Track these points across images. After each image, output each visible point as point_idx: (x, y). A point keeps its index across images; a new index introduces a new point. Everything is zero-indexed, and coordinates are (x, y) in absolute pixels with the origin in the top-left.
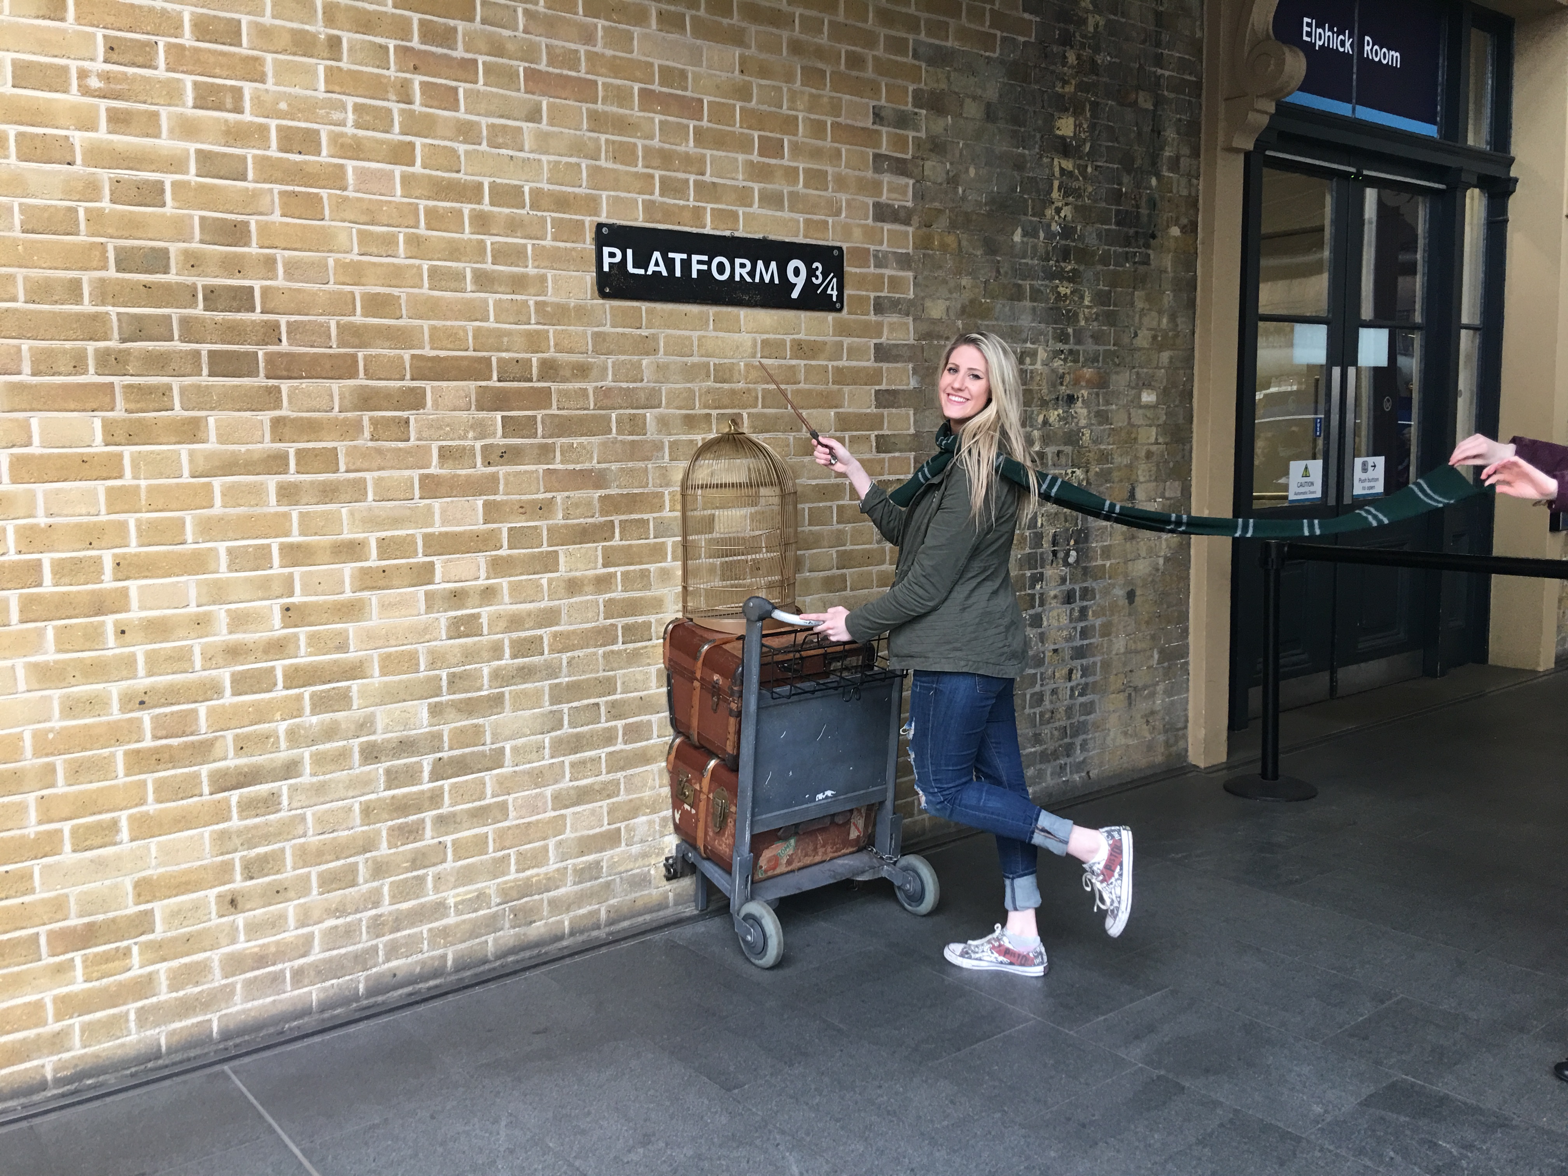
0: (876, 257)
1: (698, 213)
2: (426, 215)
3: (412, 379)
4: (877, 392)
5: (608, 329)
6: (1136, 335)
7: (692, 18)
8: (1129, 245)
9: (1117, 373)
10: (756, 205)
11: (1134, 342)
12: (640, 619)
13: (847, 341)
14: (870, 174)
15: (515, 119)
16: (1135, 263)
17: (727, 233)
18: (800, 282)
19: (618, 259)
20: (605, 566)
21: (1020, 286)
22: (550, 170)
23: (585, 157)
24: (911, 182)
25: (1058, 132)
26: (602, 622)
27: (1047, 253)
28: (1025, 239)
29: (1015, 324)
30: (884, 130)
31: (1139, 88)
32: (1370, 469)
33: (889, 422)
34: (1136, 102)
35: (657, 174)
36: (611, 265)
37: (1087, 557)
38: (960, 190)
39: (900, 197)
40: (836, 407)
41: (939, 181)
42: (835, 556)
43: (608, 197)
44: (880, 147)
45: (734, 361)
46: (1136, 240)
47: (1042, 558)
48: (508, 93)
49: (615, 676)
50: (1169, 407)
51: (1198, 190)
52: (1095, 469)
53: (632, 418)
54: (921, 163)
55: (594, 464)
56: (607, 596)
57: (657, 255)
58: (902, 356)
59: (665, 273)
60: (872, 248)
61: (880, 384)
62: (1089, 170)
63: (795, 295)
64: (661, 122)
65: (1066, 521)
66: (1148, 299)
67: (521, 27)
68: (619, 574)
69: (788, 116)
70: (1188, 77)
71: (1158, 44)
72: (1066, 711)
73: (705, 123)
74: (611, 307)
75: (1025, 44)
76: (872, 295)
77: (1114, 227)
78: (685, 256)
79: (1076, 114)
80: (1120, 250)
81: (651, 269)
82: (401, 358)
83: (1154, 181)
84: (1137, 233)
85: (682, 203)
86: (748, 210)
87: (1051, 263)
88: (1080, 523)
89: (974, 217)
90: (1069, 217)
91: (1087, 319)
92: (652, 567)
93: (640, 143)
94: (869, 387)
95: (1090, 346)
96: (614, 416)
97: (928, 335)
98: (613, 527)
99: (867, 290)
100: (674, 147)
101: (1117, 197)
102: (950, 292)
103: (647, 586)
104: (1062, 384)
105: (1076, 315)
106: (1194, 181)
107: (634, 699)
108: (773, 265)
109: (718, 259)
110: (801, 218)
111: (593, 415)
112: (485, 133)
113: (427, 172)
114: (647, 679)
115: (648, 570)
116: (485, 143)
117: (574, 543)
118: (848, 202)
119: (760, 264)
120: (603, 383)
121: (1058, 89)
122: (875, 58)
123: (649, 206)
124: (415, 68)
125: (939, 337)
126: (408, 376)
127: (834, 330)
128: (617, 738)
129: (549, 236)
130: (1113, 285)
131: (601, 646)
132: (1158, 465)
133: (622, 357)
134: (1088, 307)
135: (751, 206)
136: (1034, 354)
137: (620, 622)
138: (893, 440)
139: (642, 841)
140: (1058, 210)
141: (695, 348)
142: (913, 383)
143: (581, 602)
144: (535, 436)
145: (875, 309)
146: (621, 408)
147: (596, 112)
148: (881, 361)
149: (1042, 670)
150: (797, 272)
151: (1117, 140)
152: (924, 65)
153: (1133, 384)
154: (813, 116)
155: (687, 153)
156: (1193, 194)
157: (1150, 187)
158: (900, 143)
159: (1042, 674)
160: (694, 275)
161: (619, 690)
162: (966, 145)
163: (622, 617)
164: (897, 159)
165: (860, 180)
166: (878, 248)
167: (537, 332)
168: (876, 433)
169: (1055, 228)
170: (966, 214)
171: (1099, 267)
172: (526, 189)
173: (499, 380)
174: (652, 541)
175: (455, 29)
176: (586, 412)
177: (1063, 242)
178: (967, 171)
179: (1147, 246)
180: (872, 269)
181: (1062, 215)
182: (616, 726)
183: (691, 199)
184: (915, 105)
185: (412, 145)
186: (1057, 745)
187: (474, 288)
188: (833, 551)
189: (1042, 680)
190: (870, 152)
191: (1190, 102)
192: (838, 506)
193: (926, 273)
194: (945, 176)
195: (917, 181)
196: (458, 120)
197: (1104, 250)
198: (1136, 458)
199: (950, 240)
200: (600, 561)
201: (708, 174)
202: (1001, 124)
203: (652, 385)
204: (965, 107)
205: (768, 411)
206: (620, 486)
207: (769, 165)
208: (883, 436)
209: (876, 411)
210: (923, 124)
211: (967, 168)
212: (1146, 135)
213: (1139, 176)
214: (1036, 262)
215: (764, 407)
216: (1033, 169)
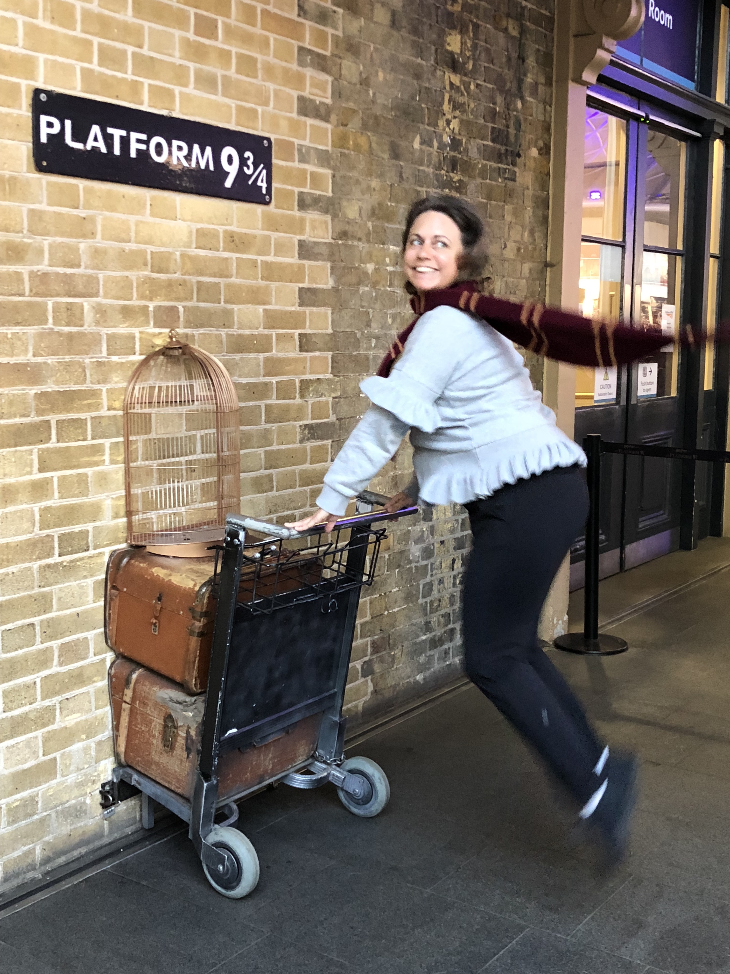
0: (300, 151)
1: (135, 87)
4: (300, 289)
5: (43, 207)
6: (504, 246)
8: (501, 162)
10: (192, 85)
11: (504, 252)
12: (77, 528)
13: (274, 235)
14: (294, 66)
16: (505, 179)
17: (164, 113)
18: (232, 170)
19: (56, 130)
20: (41, 470)
23: (21, 13)
24: (330, 79)
25: (449, 48)
26: (38, 533)
27: (440, 162)
28: (423, 147)
30: (308, 23)
31: (508, 15)
32: (648, 373)
33: (310, 320)
34: (506, 29)
35: (96, 41)
36: (49, 136)
38: (371, 93)
39: (322, 94)
40: (264, 304)
41: (354, 80)
42: (263, 456)
43: (46, 61)
44: (303, 41)
45: (170, 250)
46: (507, 158)
49: (51, 593)
51: (551, 117)
53: (69, 307)
54: (339, 61)
55: (29, 358)
56: (43, 504)
57: (95, 129)
58: (321, 254)
59: (104, 150)
60: (296, 141)
61: (303, 282)
62: (472, 87)
63: (228, 183)
66: (516, 213)
68: (55, 480)
70: (543, 12)
72: (450, 599)
74: (48, 183)
76: (297, 190)
77: (490, 143)
78: (124, 133)
79: (461, 33)
80: (495, 165)
81: (90, 144)
83: (519, 105)
84: (507, 150)
85: (119, 75)
86: (184, 89)
87: (443, 172)
89: (382, 120)
90: (456, 131)
92: (90, 471)
93: (77, 4)
94: (293, 284)
96: (50, 304)
97: (344, 235)
98: (50, 427)
99: (292, 185)
100: (112, 14)
101: (493, 115)
102: (363, 193)
103: (84, 493)
106: (548, 107)
107: (71, 615)
108: (209, 150)
109: (156, 139)
110: (233, 103)
111: (28, 304)
114: (83, 594)
115: (86, 475)
117: (9, 446)
118: (276, 92)
119: (196, 148)
120: (40, 267)
121: (449, 7)
123: (87, 74)
125: (353, 237)
127: (263, 223)
128: (53, 660)
130: (489, 197)
131: (36, 560)
133: (59, 239)
135: (186, 85)
137: (56, 532)
138: (314, 339)
139: (79, 769)
140: (448, 122)
141: (133, 234)
142: (330, 283)
143: (15, 512)
145: (299, 205)
146: (58, 295)
148: (305, 258)
149: (432, 560)
150: (230, 160)
151: (492, 62)
155: (125, 22)
156: (548, 119)
157: (516, 110)
158: (321, 38)
159: (432, 564)
160: (133, 154)
161: (55, 607)
162: (376, 49)
163: (59, 526)
164: (318, 55)
165: (286, 71)
166: (302, 143)
168: (300, 331)
169: (447, 139)
170: (376, 118)
171: (479, 180)
174: (90, 442)
176: (21, 299)
177: (452, 153)
178: (377, 75)
179: (514, 164)
180: (296, 164)
181: (451, 127)
182: (52, 647)
183: (130, 71)
184: (334, 3)
186: (443, 631)
188: (261, 451)
189: (432, 571)
190: (295, 44)
191: (545, 36)
192: (266, 406)
193: (342, 173)
194: (358, 77)
195: (336, 79)
197: (482, 164)
199: (362, 141)
200: (36, 465)
201: (146, 47)
202: (404, 32)
203: (90, 272)
204: (376, 11)
205: (202, 305)
206: (57, 382)
207: (204, 45)
208: (305, 334)
209: (299, 309)
210: (340, 23)
211: (377, 72)
212: (514, 61)
213: (508, 97)
214: (431, 170)
215: (198, 301)
216: (429, 80)
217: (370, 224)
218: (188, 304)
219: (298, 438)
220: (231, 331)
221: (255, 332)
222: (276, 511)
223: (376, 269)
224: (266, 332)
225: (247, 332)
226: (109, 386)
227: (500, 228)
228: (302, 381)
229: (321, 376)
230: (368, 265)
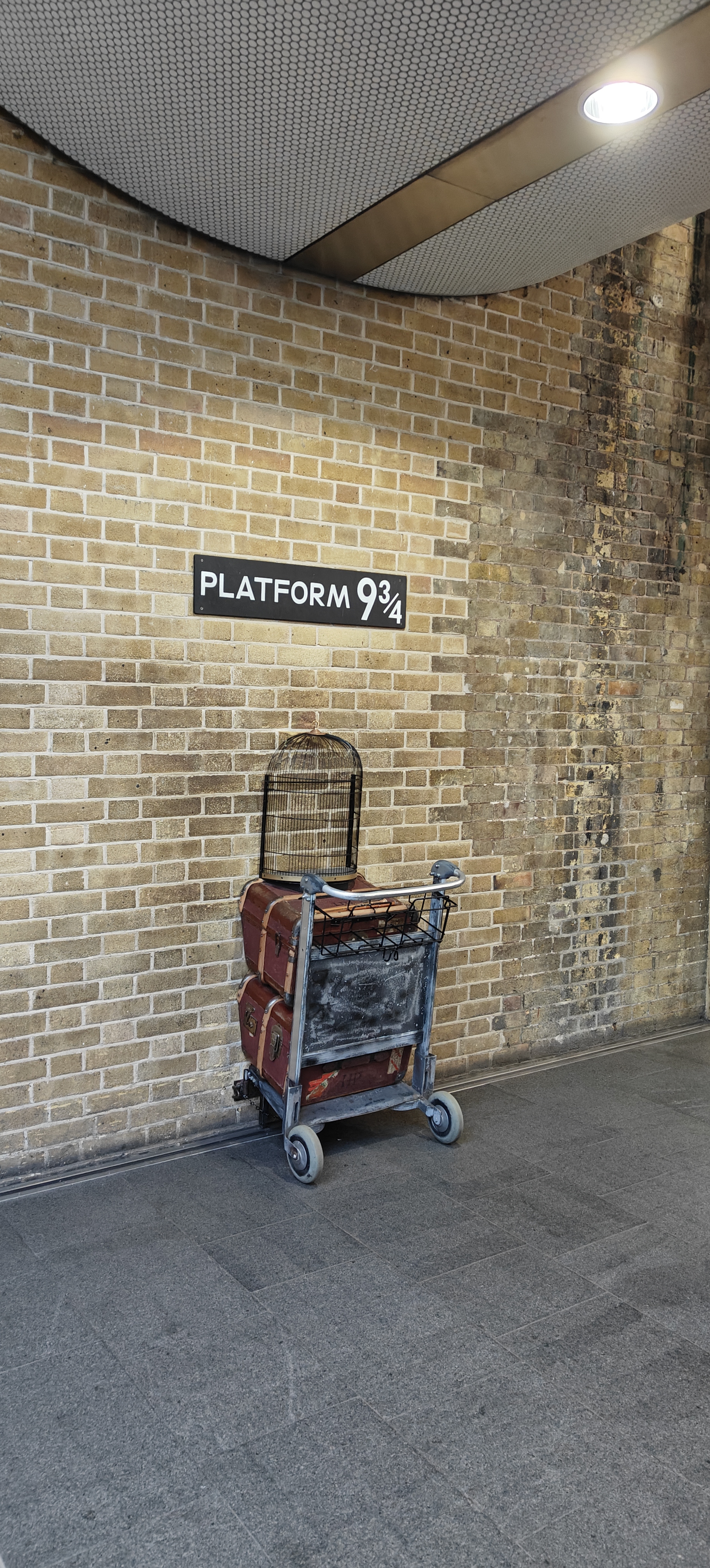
0: (436, 584)
1: (282, 547)
2: (52, 548)
3: (34, 678)
4: (433, 697)
5: (201, 640)
6: (666, 653)
7: (284, 390)
8: (660, 578)
9: (648, 685)
10: (333, 540)
11: (664, 659)
12: (219, 880)
13: (408, 654)
14: (433, 517)
15: (130, 471)
16: (667, 593)
17: (307, 564)
18: (370, 602)
19: (213, 583)
20: (191, 835)
21: (562, 611)
22: (157, 512)
23: (188, 501)
24: (468, 523)
25: (600, 485)
26: (187, 881)
27: (588, 583)
28: (570, 572)
29: (557, 642)
30: (446, 481)
31: (670, 449)
33: (443, 722)
34: (668, 462)
35: (248, 514)
36: (207, 588)
37: (618, 839)
38: (512, 531)
39: (459, 536)
40: (396, 709)
41: (494, 522)
42: (392, 832)
43: (206, 534)
44: (442, 495)
45: (309, 669)
46: (667, 574)
47: (577, 839)
48: (125, 450)
49: (196, 927)
50: (694, 714)
52: (627, 765)
53: (220, 714)
54: (478, 508)
55: (185, 751)
56: (192, 860)
57: (245, 581)
58: (456, 667)
59: (252, 597)
60: (433, 577)
61: (436, 690)
62: (627, 516)
63: (365, 614)
64: (254, 473)
65: (600, 808)
66: (679, 623)
67: (139, 398)
68: (203, 842)
69: (363, 469)
71: (689, 414)
72: (595, 970)
73: (291, 475)
74: (205, 623)
75: (571, 413)
76: (431, 616)
77: (648, 563)
78: (270, 581)
79: (615, 471)
80: (653, 582)
81: (240, 593)
82: (25, 661)
83: (684, 526)
84: (668, 568)
85: (269, 538)
86: (325, 544)
87: (591, 592)
88: (612, 810)
89: (524, 552)
90: (608, 555)
91: (622, 639)
92: (232, 837)
93: (234, 490)
94: (426, 692)
95: (625, 662)
96: (203, 711)
97: (480, 650)
98: (200, 803)
99: (427, 612)
100: (264, 493)
101: (652, 538)
102: (501, 614)
103: (228, 853)
104: (598, 693)
105: (612, 635)
107: (214, 946)
108: (344, 589)
109: (297, 584)
110: (371, 552)
111: (186, 712)
112: (104, 482)
113: (55, 512)
114: (224, 930)
115: (229, 840)
116: (104, 489)
117: (166, 815)
118: (413, 539)
120: (196, 685)
121: (600, 450)
122: (439, 422)
123: (240, 541)
124: (50, 431)
125: (490, 652)
126: (31, 676)
127: (398, 644)
128: (196, 979)
129: (154, 565)
130: (646, 611)
131: (186, 901)
132: (683, 763)
133: (213, 664)
134: (623, 629)
135: (327, 541)
136: (574, 667)
137: (202, 882)
138: (446, 737)
140: (598, 549)
141: (276, 659)
142: (465, 691)
143: (169, 864)
144: (136, 726)
145: (433, 628)
146: (210, 705)
147: (199, 465)
148: (438, 671)
149: (575, 934)
151: (651, 492)
152: (482, 429)
153: (663, 694)
154: (384, 469)
155: (275, 499)
157: (680, 531)
158: (459, 491)
159: (575, 938)
160: (277, 597)
161: (200, 938)
162: (518, 494)
163: (205, 877)
164: (457, 504)
165: (424, 521)
166: (439, 577)
167: (141, 642)
168: (432, 730)
169: (596, 563)
170: (517, 551)
171: (634, 597)
172: (137, 527)
173: (107, 681)
174: (233, 815)
175: (83, 401)
176: (180, 708)
177: (603, 575)
178: (519, 516)
179: (677, 579)
180: (432, 595)
181: (602, 552)
182: (195, 969)
183: (277, 534)
184: (473, 461)
185: (44, 491)
186: (586, 999)
187: (89, 605)
188: (391, 828)
189: (574, 944)
190: (434, 498)
192: (396, 791)
193: (479, 599)
194: (498, 519)
195: (475, 523)
196: (83, 471)
197: (638, 582)
198: (665, 757)
199: (502, 571)
200: (187, 830)
201: (292, 514)
202: (550, 478)
203: (237, 687)
204: (518, 463)
205: (337, 710)
206: (207, 770)
207: (346, 508)
208: (437, 733)
209: (431, 712)
210: (481, 476)
211: (518, 513)
212: (677, 490)
213: (670, 521)
214: (578, 591)
215: (334, 707)
216: (577, 515)
217: (508, 640)
218: (324, 710)
219: (427, 818)
220: (363, 731)
221: (388, 731)
222: (404, 879)
223: (514, 678)
224: (398, 731)
225: (380, 731)
226: (250, 773)
227: (659, 637)
228: (432, 772)
229: (453, 768)
230: (505, 674)
